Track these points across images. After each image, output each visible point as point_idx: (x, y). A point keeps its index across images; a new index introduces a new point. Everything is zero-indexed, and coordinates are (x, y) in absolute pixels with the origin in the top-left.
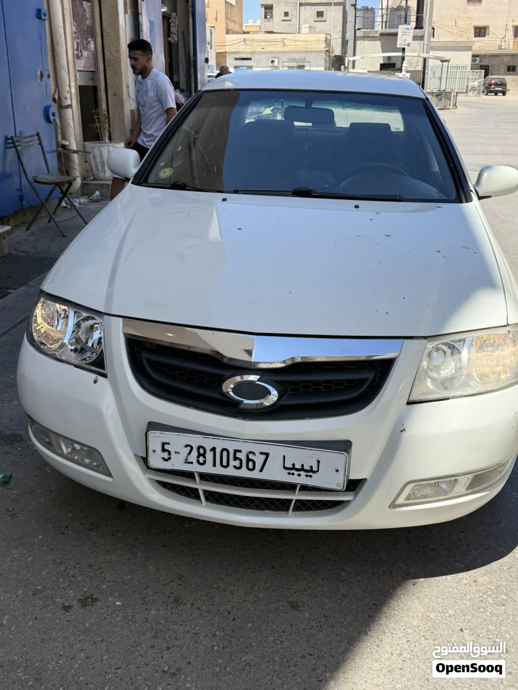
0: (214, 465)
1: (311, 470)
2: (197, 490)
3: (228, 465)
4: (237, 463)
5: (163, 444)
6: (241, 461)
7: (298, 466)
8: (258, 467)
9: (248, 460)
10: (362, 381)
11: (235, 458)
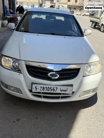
0: (46, 90)
1: (66, 91)
2: (41, 96)
3: (49, 90)
4: (51, 90)
5: (36, 87)
6: (52, 89)
7: (63, 90)
8: (55, 90)
9: (53, 89)
10: (74, 73)
11: (51, 89)
